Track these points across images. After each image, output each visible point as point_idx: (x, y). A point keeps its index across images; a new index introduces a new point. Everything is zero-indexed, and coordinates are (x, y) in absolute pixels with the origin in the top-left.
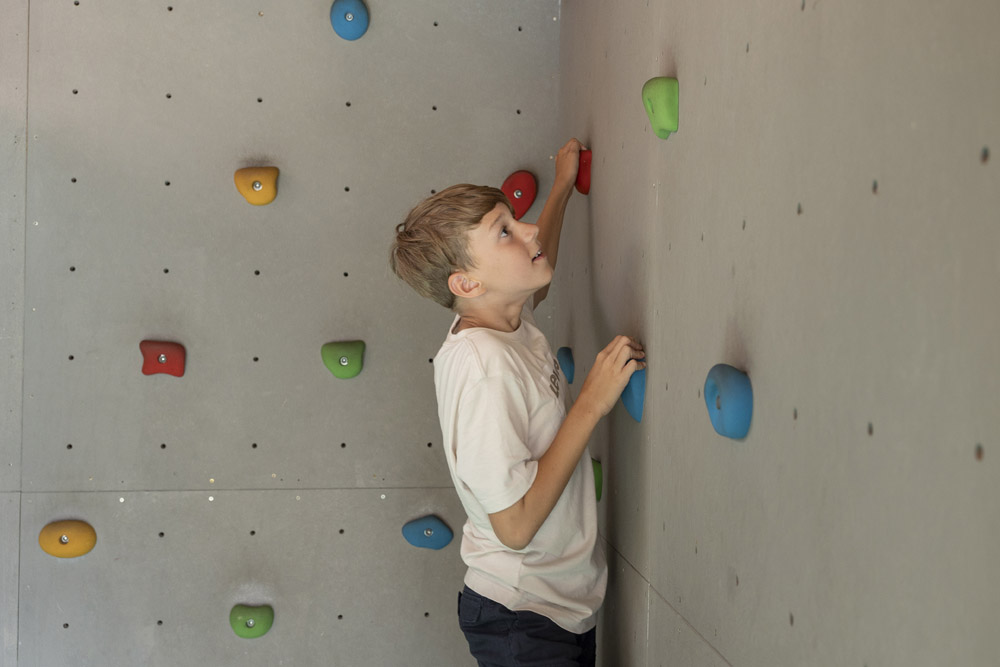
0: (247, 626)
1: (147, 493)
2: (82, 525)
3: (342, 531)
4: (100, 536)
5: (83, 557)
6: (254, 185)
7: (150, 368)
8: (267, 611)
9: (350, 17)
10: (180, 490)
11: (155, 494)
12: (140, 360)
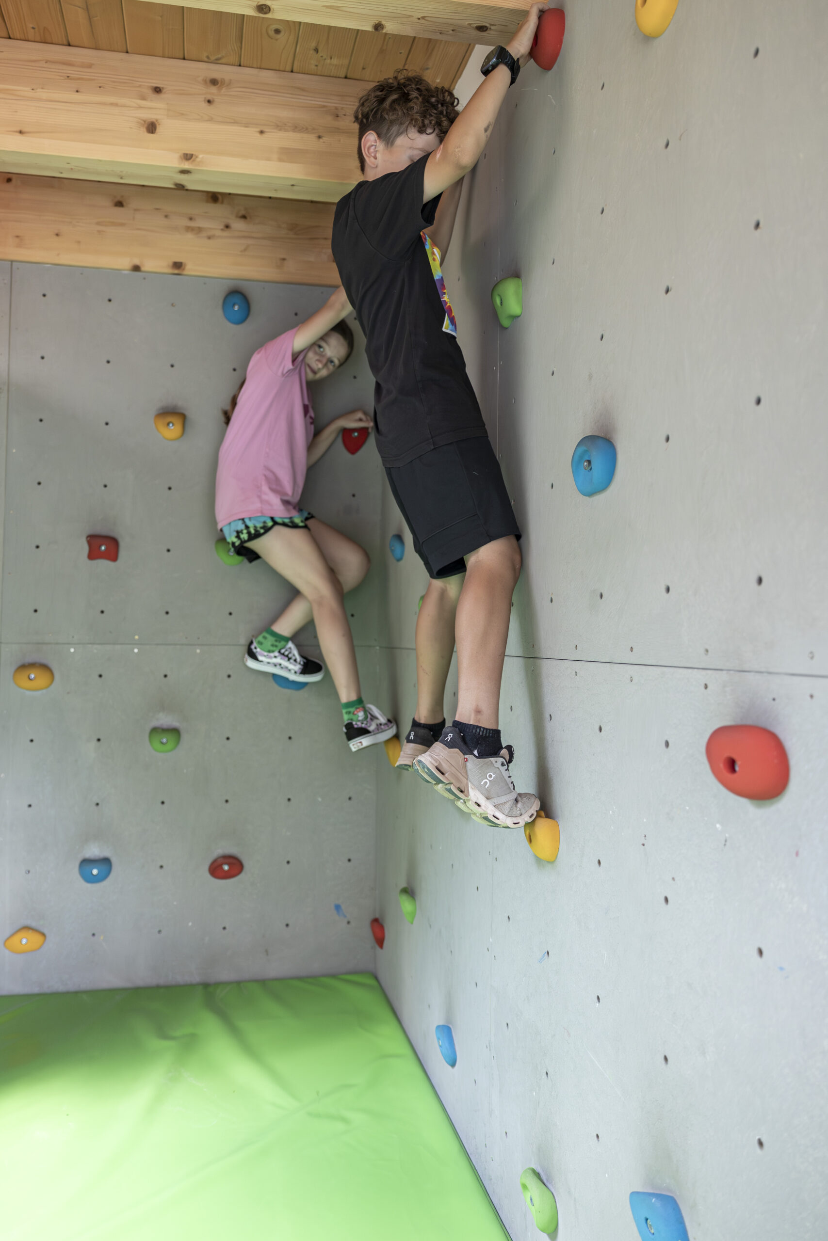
0: (162, 743)
1: (90, 646)
2: (45, 667)
3: (229, 676)
4: (57, 675)
5: (44, 691)
6: (168, 424)
7: (93, 555)
8: (175, 732)
9: (236, 308)
10: (114, 644)
11: (95, 646)
12: (86, 548)
